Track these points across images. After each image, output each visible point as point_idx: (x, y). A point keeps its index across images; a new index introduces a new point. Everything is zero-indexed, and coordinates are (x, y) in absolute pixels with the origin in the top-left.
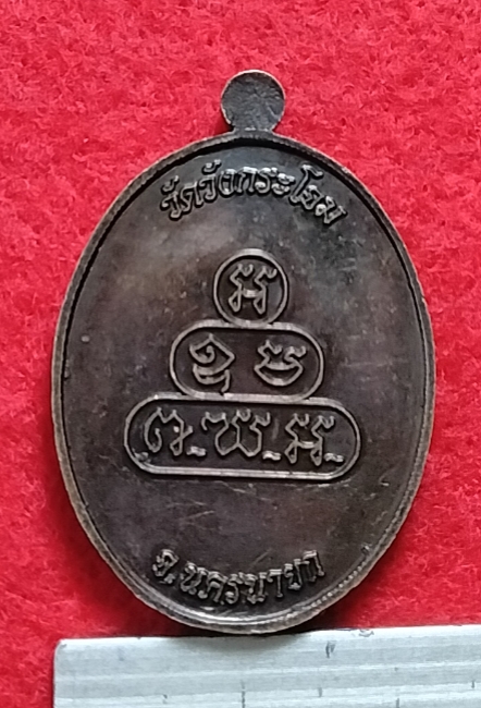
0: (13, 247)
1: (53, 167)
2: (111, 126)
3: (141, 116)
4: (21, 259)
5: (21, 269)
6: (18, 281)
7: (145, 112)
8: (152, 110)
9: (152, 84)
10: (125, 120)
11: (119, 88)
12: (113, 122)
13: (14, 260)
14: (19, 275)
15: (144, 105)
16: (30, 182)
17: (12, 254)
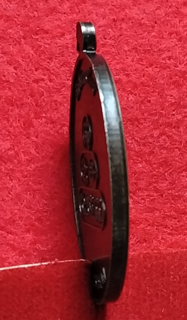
0: (4, 76)
1: (23, 40)
2: (49, 23)
3: (63, 18)
4: (8, 81)
5: (8, 86)
6: (6, 91)
7: (65, 17)
8: (69, 16)
9: (68, 4)
10: (56, 20)
11: (53, 6)
12: (50, 21)
13: (5, 82)
14: (7, 89)
15: (65, 13)
16: (12, 47)
17: (4, 79)
